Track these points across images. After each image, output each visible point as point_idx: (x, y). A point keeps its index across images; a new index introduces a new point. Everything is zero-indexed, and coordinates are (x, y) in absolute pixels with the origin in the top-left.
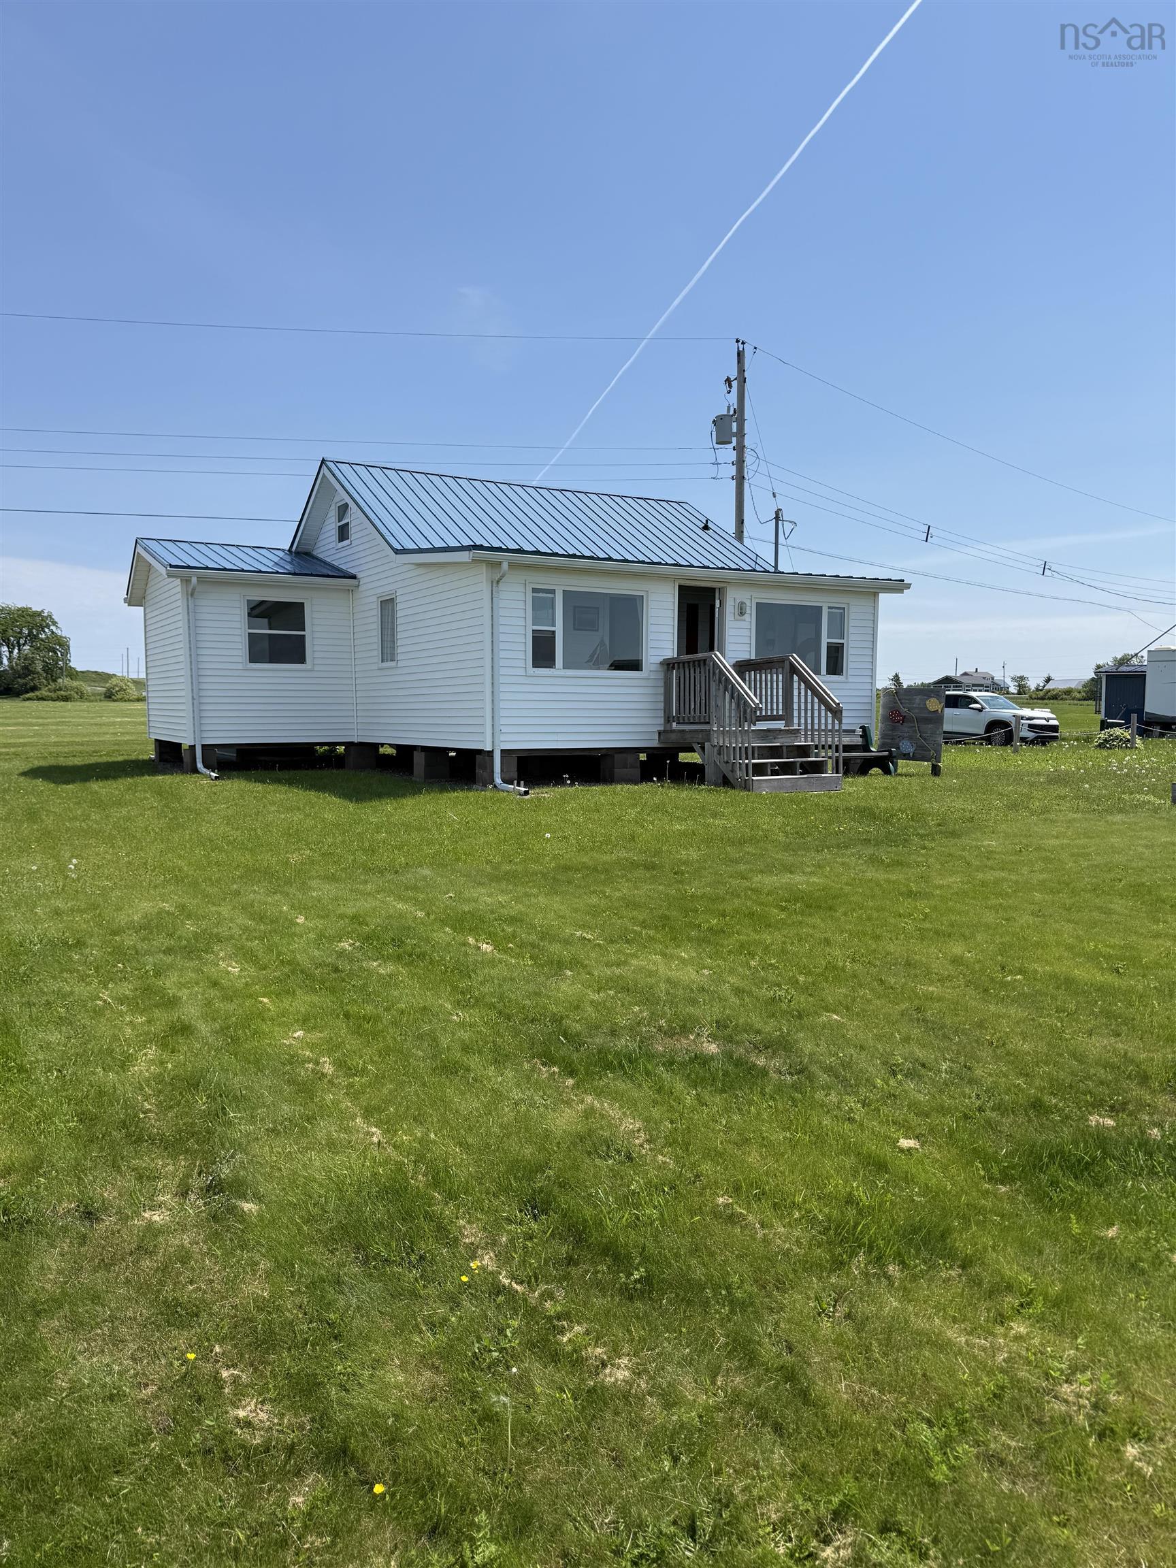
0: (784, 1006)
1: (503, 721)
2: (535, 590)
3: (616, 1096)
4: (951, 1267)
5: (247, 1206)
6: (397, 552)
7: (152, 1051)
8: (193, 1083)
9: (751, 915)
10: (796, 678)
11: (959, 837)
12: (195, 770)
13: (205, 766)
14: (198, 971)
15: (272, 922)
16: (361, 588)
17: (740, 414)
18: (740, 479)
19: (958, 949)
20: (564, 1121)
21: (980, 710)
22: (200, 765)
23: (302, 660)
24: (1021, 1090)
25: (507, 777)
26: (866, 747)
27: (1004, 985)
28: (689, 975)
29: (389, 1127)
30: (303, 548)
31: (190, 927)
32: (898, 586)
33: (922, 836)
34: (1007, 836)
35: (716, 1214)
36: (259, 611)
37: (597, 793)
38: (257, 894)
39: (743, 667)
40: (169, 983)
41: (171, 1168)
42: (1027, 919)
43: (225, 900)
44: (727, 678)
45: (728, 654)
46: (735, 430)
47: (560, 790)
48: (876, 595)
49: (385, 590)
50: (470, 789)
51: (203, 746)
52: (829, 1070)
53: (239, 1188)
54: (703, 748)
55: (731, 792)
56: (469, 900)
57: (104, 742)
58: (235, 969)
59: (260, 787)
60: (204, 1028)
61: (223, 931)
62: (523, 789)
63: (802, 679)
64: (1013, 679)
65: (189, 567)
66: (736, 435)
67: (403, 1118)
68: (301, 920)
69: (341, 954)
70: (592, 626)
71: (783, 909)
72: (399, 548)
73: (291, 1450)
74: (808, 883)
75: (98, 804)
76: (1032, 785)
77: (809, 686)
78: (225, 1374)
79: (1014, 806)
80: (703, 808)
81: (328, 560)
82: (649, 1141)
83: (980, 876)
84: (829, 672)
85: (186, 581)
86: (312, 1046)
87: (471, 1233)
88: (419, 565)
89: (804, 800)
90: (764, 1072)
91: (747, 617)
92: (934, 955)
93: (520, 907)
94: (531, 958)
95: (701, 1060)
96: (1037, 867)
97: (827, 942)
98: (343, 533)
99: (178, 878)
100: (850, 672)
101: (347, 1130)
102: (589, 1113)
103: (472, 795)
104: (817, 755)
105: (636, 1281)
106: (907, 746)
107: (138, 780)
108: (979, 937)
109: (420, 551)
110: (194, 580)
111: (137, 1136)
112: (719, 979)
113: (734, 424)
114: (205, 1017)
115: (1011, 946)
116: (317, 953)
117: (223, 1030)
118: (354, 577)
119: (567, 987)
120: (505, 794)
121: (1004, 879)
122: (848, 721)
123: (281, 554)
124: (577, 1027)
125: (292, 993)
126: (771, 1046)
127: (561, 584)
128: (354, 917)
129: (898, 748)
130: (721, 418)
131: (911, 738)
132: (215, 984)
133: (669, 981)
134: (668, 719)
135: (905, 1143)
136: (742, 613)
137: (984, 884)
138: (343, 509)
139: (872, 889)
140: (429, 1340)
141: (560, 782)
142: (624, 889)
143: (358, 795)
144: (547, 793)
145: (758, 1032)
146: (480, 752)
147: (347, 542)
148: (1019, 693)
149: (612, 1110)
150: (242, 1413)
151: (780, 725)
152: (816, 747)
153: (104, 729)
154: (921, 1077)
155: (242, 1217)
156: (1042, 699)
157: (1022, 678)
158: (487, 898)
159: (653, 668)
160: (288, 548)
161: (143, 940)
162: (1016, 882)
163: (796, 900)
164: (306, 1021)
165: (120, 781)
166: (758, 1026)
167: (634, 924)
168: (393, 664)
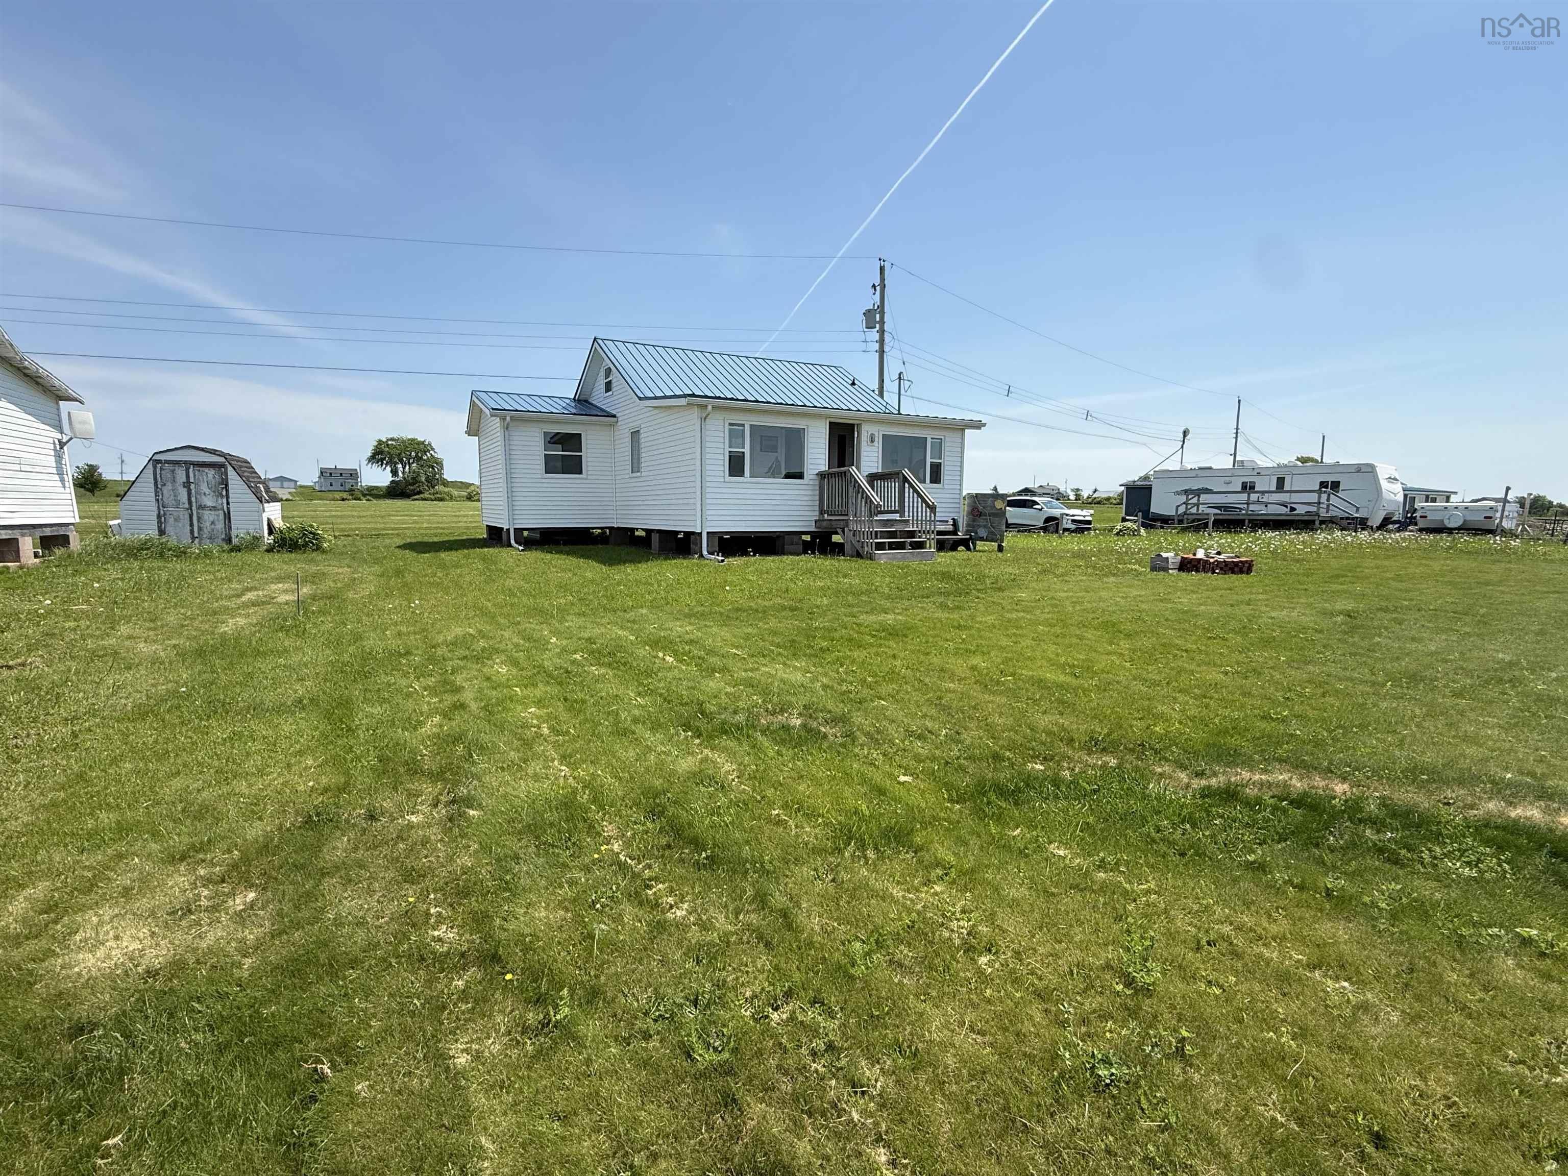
0: (851, 696)
1: (709, 513)
2: (730, 424)
3: (725, 750)
4: (907, 852)
5: (471, 812)
6: (640, 399)
7: (437, 719)
8: (457, 739)
9: (850, 640)
10: (907, 485)
11: (1003, 591)
12: (510, 545)
13: (516, 542)
14: (479, 670)
15: (535, 641)
16: (619, 423)
17: (881, 308)
18: (881, 352)
19: (976, 660)
20: (686, 764)
21: (1040, 510)
22: (513, 542)
23: (580, 472)
24: (989, 747)
25: (710, 551)
26: (955, 532)
27: (998, 683)
28: (797, 677)
29: (574, 766)
30: (582, 398)
31: (482, 643)
32: (978, 425)
33: (978, 590)
34: (1034, 590)
35: (769, 820)
36: (556, 440)
37: (770, 562)
38: (531, 625)
39: (872, 478)
40: (459, 679)
41: (429, 789)
42: (1029, 642)
43: (509, 627)
44: (859, 485)
45: (863, 469)
46: (878, 319)
47: (744, 559)
48: (963, 430)
49: (634, 425)
50: (684, 558)
51: (515, 529)
52: (868, 735)
53: (469, 801)
54: (843, 532)
55: (860, 561)
56: (666, 629)
57: (459, 527)
58: (504, 670)
59: (549, 556)
60: (474, 706)
61: (502, 646)
62: (720, 558)
63: (911, 486)
64: (1072, 490)
65: (505, 410)
66: (878, 322)
67: (584, 761)
68: (554, 640)
69: (574, 662)
70: (774, 449)
71: (874, 636)
72: (642, 396)
73: (463, 955)
74: (895, 620)
75: (443, 566)
76: (1061, 558)
77: (915, 491)
78: (432, 911)
79: (1044, 571)
80: (838, 572)
81: (598, 405)
82: (738, 777)
83: (1008, 615)
84: (931, 482)
85: (503, 419)
86: (538, 718)
87: (609, 829)
88: (656, 407)
89: (908, 567)
90: (825, 736)
91: (876, 443)
92: (959, 666)
93: (699, 634)
94: (696, 666)
95: (786, 728)
96: (1047, 610)
97: (894, 657)
98: (608, 387)
99: (483, 613)
100: (946, 482)
101: (548, 768)
102: (705, 760)
103: (685, 562)
104: (920, 537)
105: (704, 858)
106: (982, 533)
107: (472, 551)
108: (992, 654)
109: (656, 398)
110: (508, 418)
111: (414, 770)
112: (815, 679)
113: (878, 316)
114: (475, 700)
115: (1011, 659)
116: (558, 661)
117: (485, 708)
118: (614, 416)
119: (713, 684)
120: (708, 562)
121: (1023, 618)
122: (940, 516)
123: (568, 401)
124: (714, 709)
125: (535, 685)
126: (835, 720)
127: (748, 421)
128: (590, 639)
129: (976, 533)
130: (869, 311)
131: (985, 527)
132: (488, 679)
133: (782, 680)
134: (822, 512)
135: (902, 778)
136: (872, 441)
137: (1009, 621)
138: (608, 372)
139: (935, 624)
140: (566, 891)
141: (746, 554)
142: (773, 623)
143: (610, 561)
144: (736, 561)
145: (830, 712)
146: (693, 533)
147: (610, 393)
148: (1076, 500)
149: (718, 758)
150: (436, 933)
151: (897, 517)
152: (920, 532)
153: (460, 519)
154: (925, 739)
155: (468, 819)
156: (1091, 503)
157: (1078, 490)
158: (679, 628)
159: (812, 477)
160: (572, 397)
161: (449, 651)
162: (1030, 620)
163: (883, 631)
164: (539, 703)
165: (460, 551)
166: (829, 707)
167: (772, 645)
168: (639, 474)
